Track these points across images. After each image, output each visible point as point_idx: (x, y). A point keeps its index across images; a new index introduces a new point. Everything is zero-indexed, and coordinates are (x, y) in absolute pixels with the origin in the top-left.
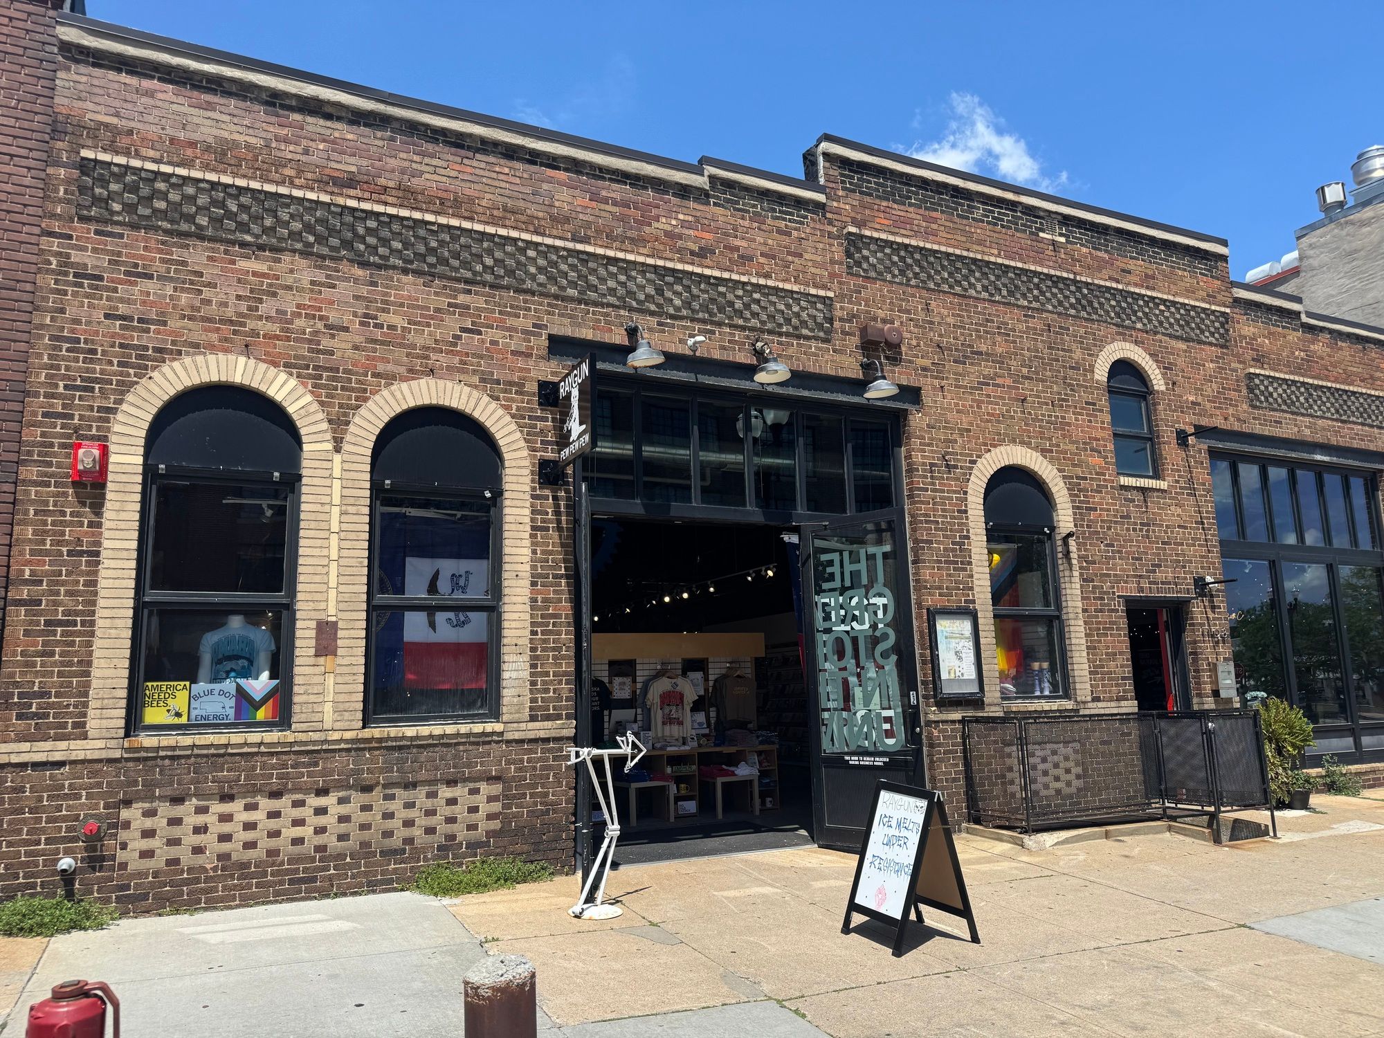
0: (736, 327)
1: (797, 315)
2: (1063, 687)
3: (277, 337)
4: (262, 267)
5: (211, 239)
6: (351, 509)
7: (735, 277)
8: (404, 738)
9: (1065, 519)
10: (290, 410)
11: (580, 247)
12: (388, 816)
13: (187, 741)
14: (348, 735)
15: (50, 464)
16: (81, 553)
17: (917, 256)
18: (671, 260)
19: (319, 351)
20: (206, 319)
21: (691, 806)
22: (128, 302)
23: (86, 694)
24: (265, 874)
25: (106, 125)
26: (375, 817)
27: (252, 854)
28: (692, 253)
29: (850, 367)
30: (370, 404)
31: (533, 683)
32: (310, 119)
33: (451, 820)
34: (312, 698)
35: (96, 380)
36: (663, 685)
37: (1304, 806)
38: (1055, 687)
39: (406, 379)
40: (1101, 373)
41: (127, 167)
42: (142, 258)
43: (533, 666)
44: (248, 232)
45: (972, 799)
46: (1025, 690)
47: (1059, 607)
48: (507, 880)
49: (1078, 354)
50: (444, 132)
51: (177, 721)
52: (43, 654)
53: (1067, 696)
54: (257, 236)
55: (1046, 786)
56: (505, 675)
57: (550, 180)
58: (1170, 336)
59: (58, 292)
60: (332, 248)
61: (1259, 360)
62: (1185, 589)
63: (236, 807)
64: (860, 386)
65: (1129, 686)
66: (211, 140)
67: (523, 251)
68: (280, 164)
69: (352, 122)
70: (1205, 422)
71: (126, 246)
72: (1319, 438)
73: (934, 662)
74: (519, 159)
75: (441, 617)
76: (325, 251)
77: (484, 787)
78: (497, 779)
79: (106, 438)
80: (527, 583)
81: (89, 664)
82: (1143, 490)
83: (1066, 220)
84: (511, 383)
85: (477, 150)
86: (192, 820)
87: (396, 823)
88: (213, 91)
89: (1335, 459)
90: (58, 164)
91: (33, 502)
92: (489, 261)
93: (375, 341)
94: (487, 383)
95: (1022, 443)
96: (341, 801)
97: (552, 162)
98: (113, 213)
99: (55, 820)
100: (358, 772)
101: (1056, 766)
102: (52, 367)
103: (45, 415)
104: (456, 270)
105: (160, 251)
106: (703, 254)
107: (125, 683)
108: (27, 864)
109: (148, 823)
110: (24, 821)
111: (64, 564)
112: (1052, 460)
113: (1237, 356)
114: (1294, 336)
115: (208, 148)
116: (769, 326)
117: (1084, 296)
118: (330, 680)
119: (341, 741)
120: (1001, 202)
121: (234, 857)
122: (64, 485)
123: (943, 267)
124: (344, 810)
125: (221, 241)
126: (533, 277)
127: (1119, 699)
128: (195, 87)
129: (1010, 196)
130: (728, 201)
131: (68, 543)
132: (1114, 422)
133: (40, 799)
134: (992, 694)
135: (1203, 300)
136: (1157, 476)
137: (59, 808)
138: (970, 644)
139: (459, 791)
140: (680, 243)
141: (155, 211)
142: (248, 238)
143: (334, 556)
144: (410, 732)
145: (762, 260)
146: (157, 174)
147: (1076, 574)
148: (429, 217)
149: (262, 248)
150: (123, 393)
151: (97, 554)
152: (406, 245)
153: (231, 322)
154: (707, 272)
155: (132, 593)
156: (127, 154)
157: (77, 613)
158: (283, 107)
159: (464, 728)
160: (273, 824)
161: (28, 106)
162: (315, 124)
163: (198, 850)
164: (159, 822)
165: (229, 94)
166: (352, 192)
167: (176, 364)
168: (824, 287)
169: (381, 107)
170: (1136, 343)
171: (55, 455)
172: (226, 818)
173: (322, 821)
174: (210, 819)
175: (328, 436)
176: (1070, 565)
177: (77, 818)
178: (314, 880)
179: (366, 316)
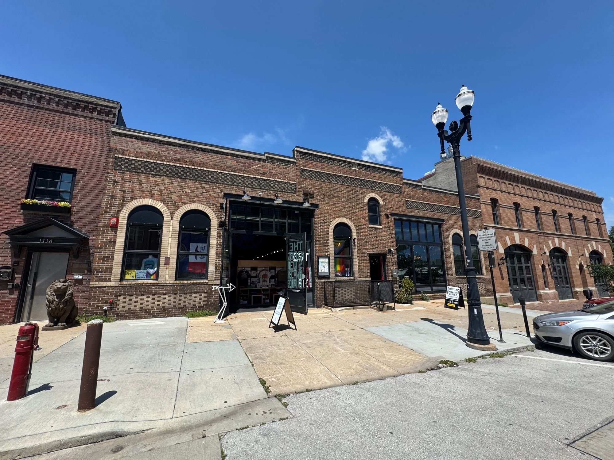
0: (271, 190)
1: (287, 187)
2: (352, 274)
3: (159, 195)
4: (156, 179)
5: (144, 173)
6: (174, 232)
7: (271, 179)
8: (184, 283)
9: (354, 235)
10: (161, 211)
11: (232, 173)
12: (180, 300)
13: (134, 283)
14: (171, 282)
15: (105, 223)
16: (112, 242)
17: (319, 174)
18: (256, 175)
19: (169, 198)
20: (142, 191)
21: (268, 301)
22: (125, 187)
23: (111, 272)
24: (150, 312)
25: (122, 149)
26: (177, 300)
27: (148, 307)
28: (261, 174)
29: (300, 199)
30: (180, 209)
31: (216, 272)
32: (169, 146)
33: (195, 301)
34: (163, 274)
35: (117, 205)
36: (263, 273)
37: (411, 303)
38: (350, 275)
39: (188, 203)
40: (366, 200)
41: (126, 158)
42: (129, 178)
43: (216, 268)
44: (153, 172)
45: (326, 299)
46: (343, 275)
47: (352, 256)
48: (206, 315)
49: (360, 196)
50: (201, 148)
51: (132, 278)
52: (102, 263)
53: (353, 276)
54: (155, 173)
55: (345, 297)
56: (209, 270)
57: (227, 158)
58: (385, 192)
59: (109, 185)
60: (173, 175)
61: (410, 197)
62: (386, 251)
63: (145, 297)
64: (302, 204)
65: (369, 274)
66: (146, 152)
67: (218, 174)
68: (162, 156)
69: (179, 147)
70: (394, 212)
71: (125, 175)
72: (425, 216)
73: (318, 268)
74: (219, 154)
75: (198, 257)
76: (171, 175)
77: (203, 294)
78: (206, 293)
79: (118, 217)
80: (215, 249)
81: (112, 266)
82: (375, 228)
83: (359, 165)
84: (214, 204)
85: (209, 152)
86: (134, 300)
87: (182, 302)
88: (147, 141)
89: (429, 221)
90: (110, 158)
91: (101, 231)
92: (210, 177)
93: (182, 195)
94: (208, 204)
95: (344, 217)
96: (169, 296)
97: (227, 154)
98: (122, 168)
99: (103, 299)
100: (173, 290)
101: (348, 293)
102: (107, 202)
103: (105, 212)
104: (202, 179)
105: (133, 176)
106: (264, 174)
107: (120, 270)
108: (96, 308)
109: (124, 300)
110: (96, 299)
111: (108, 244)
112: (352, 221)
113: (404, 196)
114: (419, 191)
115: (145, 154)
116: (280, 190)
117: (362, 183)
118: (168, 270)
119: (170, 283)
120: (342, 160)
121: (144, 308)
122: (109, 227)
123: (325, 176)
124: (170, 298)
125: (147, 174)
126: (221, 180)
127: (366, 277)
128: (143, 140)
129: (344, 159)
130: (270, 162)
131: (109, 240)
132: (369, 212)
133: (100, 294)
134: (332, 275)
135: (395, 183)
136: (380, 225)
137: (104, 296)
138: (328, 264)
139: (197, 295)
140: (258, 171)
141: (132, 167)
142: (153, 173)
143: (170, 242)
144: (186, 281)
145: (279, 175)
146: (132, 159)
147: (356, 248)
148: (196, 168)
149: (156, 175)
150: (123, 207)
151: (115, 242)
152: (190, 174)
153: (149, 192)
154: (264, 178)
155: (123, 251)
156: (126, 155)
157: (110, 255)
158: (163, 144)
159: (198, 281)
160: (153, 301)
161: (105, 145)
162: (170, 147)
163: (135, 306)
164: (127, 300)
165: (151, 141)
166: (178, 162)
167: (135, 201)
168: (294, 181)
169: (186, 143)
170: (376, 193)
171: (107, 221)
172: (142, 299)
173: (164, 301)
174: (138, 300)
175: (170, 216)
176: (355, 246)
177: (108, 299)
178: (162, 313)
179: (180, 190)
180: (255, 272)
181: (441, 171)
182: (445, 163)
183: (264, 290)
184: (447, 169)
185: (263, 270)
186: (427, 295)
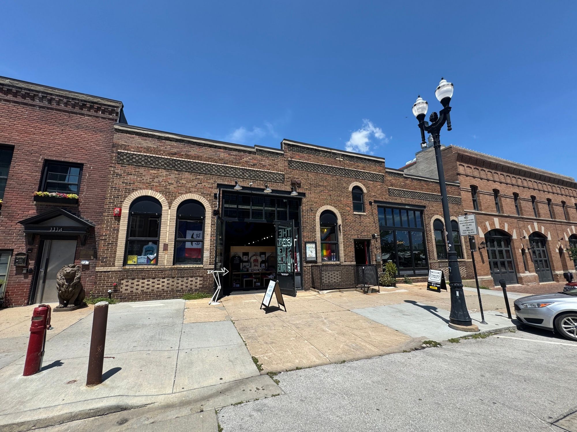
0: (261, 181)
1: (276, 178)
2: (338, 258)
3: (158, 186)
4: (155, 172)
5: (145, 167)
6: (172, 221)
7: (261, 170)
8: (181, 268)
9: (340, 222)
10: (160, 201)
11: (225, 165)
12: (178, 283)
13: (135, 267)
14: (169, 267)
15: (110, 212)
16: (115, 230)
17: (305, 164)
18: (246, 167)
19: (167, 189)
20: (143, 183)
21: (259, 284)
22: (127, 180)
23: (115, 258)
24: (151, 294)
25: (124, 145)
26: (175, 283)
27: (148, 290)
28: (251, 165)
29: (288, 188)
30: (177, 199)
31: (210, 257)
32: (167, 141)
33: (191, 285)
34: (162, 259)
35: (120, 196)
36: (254, 258)
37: (395, 286)
38: (336, 259)
39: (185, 194)
40: (350, 189)
41: (127, 153)
42: (130, 171)
43: (210, 253)
44: (152, 165)
45: (313, 282)
46: (330, 259)
47: (338, 241)
48: (202, 297)
49: (345, 185)
50: (196, 143)
51: (134, 263)
52: (107, 250)
53: (338, 261)
54: (154, 166)
55: (332, 281)
56: (204, 255)
57: (219, 151)
58: (369, 180)
59: (113, 178)
60: (170, 168)
61: (392, 185)
62: (370, 237)
63: (145, 281)
64: (290, 193)
65: (354, 258)
66: (146, 147)
67: (212, 166)
68: (160, 151)
69: (176, 142)
70: (377, 199)
71: (127, 169)
72: (407, 203)
73: (306, 253)
74: (213, 147)
75: (194, 243)
76: (169, 168)
77: (199, 278)
78: (202, 277)
79: (121, 207)
80: (210, 236)
81: (116, 252)
82: (360, 215)
83: (343, 155)
84: (208, 194)
85: (203, 146)
86: (136, 283)
87: (179, 285)
88: (147, 137)
89: (411, 207)
90: (113, 153)
91: (106, 220)
92: (204, 169)
93: (179, 186)
94: (203, 194)
95: (330, 205)
96: (168, 280)
97: (220, 148)
98: (124, 162)
99: (108, 282)
100: (172, 274)
101: (335, 276)
102: (111, 193)
103: (109, 203)
104: (197, 171)
105: (134, 169)
106: (254, 165)
107: (123, 256)
108: (102, 291)
109: (127, 284)
110: (102, 283)
111: (112, 232)
112: (337, 209)
113: (386, 184)
114: (401, 180)
115: (145, 148)
116: (269, 180)
117: (347, 172)
118: (166, 256)
119: (168, 268)
120: (327, 152)
121: (144, 291)
122: (112, 216)
123: (312, 167)
124: (168, 282)
125: (147, 167)
126: (214, 172)
127: (351, 261)
128: (142, 136)
129: (329, 150)
130: (260, 154)
131: (113, 228)
132: (353, 200)
133: (105, 278)
134: (319, 260)
135: (378, 172)
136: (364, 212)
137: (109, 280)
138: (315, 249)
139: (193, 279)
140: (248, 163)
141: (133, 161)
142: (153, 166)
143: (168, 230)
144: (183, 266)
145: (268, 166)
146: (134, 154)
147: (342, 234)
148: (191, 160)
149: (155, 168)
150: (125, 198)
151: (119, 230)
152: (186, 166)
153: (148, 183)
154: (254, 169)
155: (125, 238)
156: (128, 150)
157: (114, 242)
158: (161, 139)
159: (194, 266)
160: (153, 284)
161: (109, 141)
162: (168, 142)
163: (137, 289)
164: (129, 283)
165: (150, 137)
166: (175, 156)
167: (136, 192)
168: (283, 172)
169: (182, 138)
170: (360, 182)
171: (111, 211)
172: (143, 283)
173: (163, 284)
174: (140, 283)
175: (168, 206)
176: (340, 232)
177: (112, 282)
178: (161, 296)
179: (177, 181)
180: (247, 257)
181: (421, 159)
182: (425, 152)
183: (255, 274)
184: (428, 158)
185: (254, 255)
186: (410, 278)
